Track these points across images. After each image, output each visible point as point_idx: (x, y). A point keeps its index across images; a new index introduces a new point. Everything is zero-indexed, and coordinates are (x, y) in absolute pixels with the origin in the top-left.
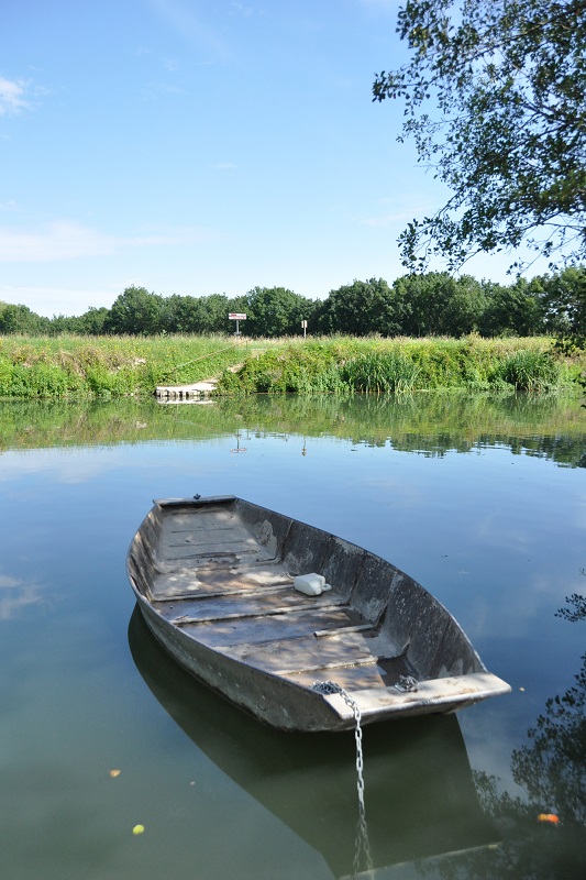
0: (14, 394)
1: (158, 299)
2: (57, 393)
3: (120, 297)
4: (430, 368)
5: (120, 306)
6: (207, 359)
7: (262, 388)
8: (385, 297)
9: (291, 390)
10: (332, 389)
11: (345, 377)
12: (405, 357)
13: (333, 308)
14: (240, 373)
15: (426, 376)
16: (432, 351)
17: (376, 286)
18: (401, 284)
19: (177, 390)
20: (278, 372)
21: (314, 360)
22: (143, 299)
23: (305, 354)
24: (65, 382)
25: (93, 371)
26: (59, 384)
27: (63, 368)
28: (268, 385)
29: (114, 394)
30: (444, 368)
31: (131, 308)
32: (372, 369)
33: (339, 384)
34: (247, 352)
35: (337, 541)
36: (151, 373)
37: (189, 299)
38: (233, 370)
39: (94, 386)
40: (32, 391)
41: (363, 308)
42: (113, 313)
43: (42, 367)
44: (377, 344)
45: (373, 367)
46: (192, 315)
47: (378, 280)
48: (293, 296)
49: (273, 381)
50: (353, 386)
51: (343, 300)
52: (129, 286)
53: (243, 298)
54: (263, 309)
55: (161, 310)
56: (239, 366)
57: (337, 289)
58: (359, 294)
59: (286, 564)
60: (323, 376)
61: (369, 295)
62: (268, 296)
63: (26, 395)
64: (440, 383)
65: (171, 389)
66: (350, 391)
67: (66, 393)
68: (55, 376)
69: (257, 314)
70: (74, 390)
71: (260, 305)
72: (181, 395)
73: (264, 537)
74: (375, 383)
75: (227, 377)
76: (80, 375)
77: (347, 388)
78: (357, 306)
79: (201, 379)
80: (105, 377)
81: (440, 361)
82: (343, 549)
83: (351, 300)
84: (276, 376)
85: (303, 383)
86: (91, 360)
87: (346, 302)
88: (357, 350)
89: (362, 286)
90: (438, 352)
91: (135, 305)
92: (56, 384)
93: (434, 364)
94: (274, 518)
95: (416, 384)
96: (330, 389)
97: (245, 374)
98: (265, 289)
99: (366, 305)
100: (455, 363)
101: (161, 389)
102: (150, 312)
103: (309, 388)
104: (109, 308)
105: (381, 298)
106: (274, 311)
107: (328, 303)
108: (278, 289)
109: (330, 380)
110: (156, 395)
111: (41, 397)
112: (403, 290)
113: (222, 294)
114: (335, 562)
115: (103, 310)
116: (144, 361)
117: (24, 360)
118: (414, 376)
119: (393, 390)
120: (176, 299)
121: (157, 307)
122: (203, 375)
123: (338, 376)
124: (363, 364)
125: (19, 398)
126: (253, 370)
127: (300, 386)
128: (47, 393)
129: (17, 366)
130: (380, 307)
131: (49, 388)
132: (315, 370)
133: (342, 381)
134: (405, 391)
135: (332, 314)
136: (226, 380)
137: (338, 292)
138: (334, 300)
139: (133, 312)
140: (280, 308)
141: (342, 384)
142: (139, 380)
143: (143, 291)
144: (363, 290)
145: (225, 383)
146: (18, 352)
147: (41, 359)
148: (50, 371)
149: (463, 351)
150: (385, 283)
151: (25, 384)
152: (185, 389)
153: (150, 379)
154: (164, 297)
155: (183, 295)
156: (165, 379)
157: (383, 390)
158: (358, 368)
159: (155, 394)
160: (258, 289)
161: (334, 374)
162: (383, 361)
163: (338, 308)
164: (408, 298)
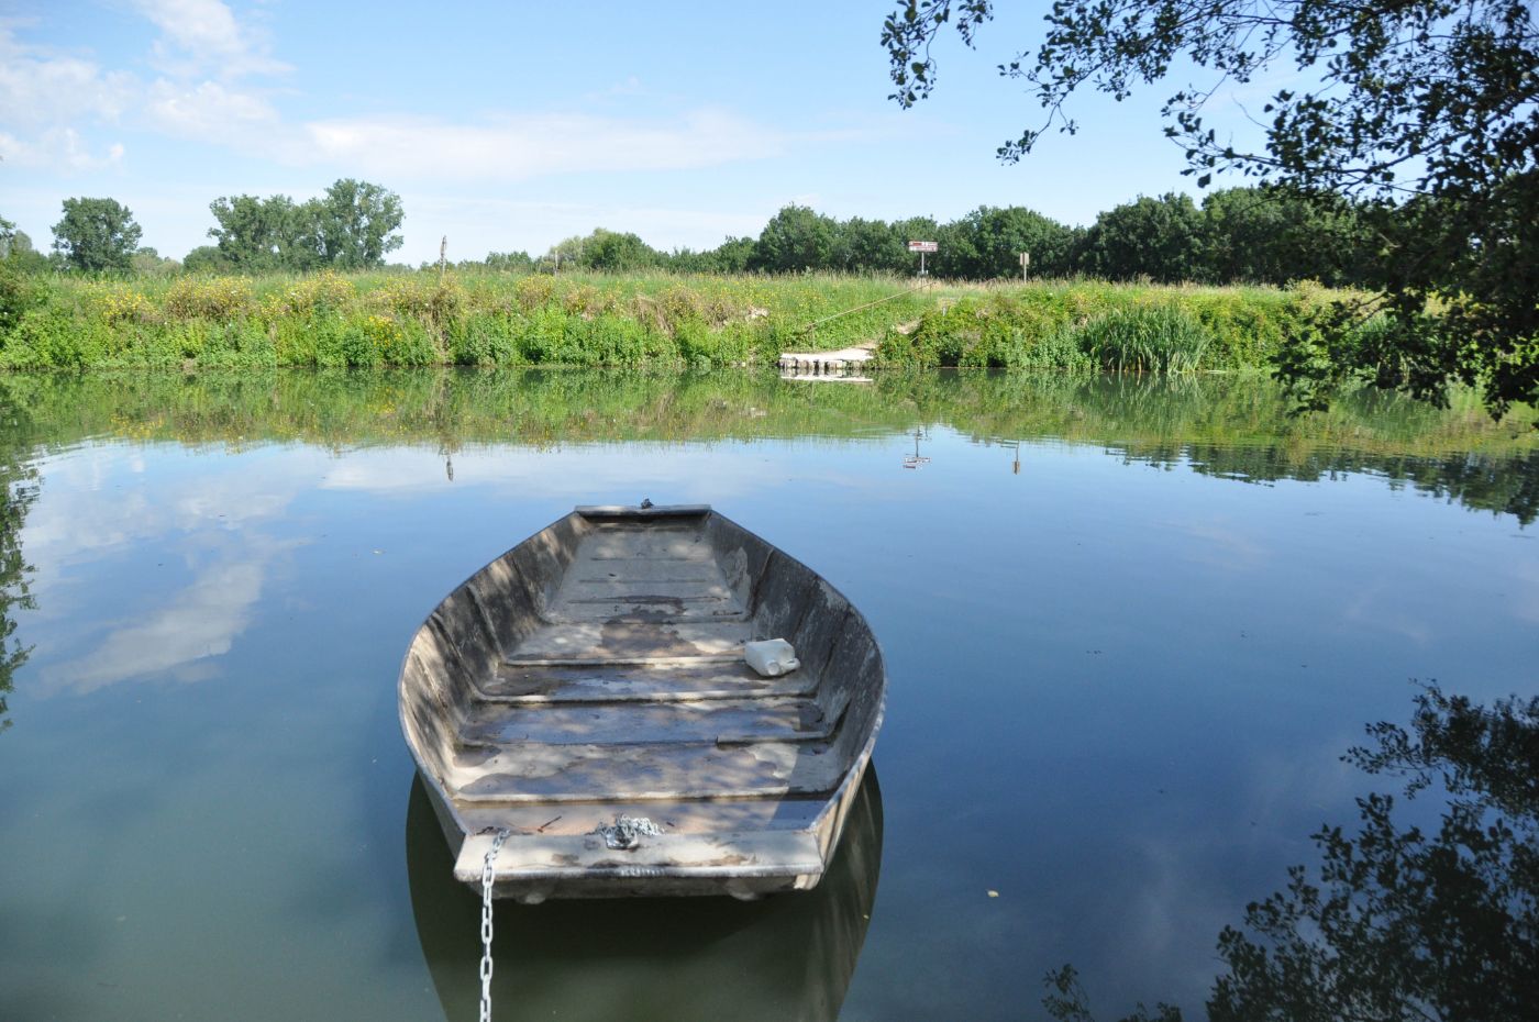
0: (565, 360)
1: (830, 224)
2: (628, 359)
3: (772, 222)
4: (1231, 335)
5: (772, 234)
6: (865, 313)
7: (949, 360)
8: (1188, 223)
9: (996, 365)
10: (1062, 365)
11: (1085, 345)
12: (1188, 316)
13: (1102, 241)
14: (913, 335)
15: (1223, 347)
16: (1235, 307)
17: (1174, 206)
18: (1216, 203)
19: (811, 358)
20: (975, 335)
21: (1035, 316)
22: (806, 224)
23: (1022, 308)
24: (641, 343)
25: (685, 327)
26: (632, 346)
27: (640, 319)
28: (958, 355)
29: (716, 363)
30: (1255, 336)
31: (788, 238)
32: (1130, 333)
33: (1075, 356)
34: (930, 301)
35: (823, 587)
36: (774, 331)
37: (878, 225)
38: (904, 330)
39: (685, 350)
40: (592, 356)
41: (1152, 242)
42: (761, 246)
43: (608, 320)
44: (1146, 294)
45: (1132, 330)
46: (879, 251)
47: (1177, 195)
48: (1039, 220)
49: (967, 349)
50: (1097, 361)
51: (1119, 227)
52: (786, 205)
53: (960, 223)
54: (991, 241)
55: (835, 240)
56: (915, 324)
57: (1110, 209)
58: (1147, 219)
59: (756, 622)
60: (1052, 343)
61: (1162, 221)
62: (999, 221)
63: (582, 361)
64: (1246, 360)
65: (802, 358)
66: (1092, 368)
67: (643, 360)
68: (627, 333)
69: (981, 247)
70: (655, 355)
71: (986, 235)
72: (817, 367)
73: (736, 576)
74: (1133, 358)
75: (891, 340)
76: (666, 332)
77: (1089, 363)
78: (1142, 238)
79: (853, 343)
80: (702, 335)
81: (1248, 324)
82: (826, 600)
83: (1133, 228)
84: (971, 340)
85: (1016, 352)
86: (683, 309)
87: (1122, 231)
88: (1109, 302)
89: (1151, 205)
90: (1245, 308)
91: (794, 234)
92: (628, 346)
93: (1238, 329)
94: (752, 544)
95: (1204, 361)
96: (1059, 364)
97: (921, 336)
98: (995, 209)
99: (1157, 237)
100: (1275, 328)
101: (787, 357)
102: (817, 243)
103: (1026, 361)
104: (756, 238)
105: (1182, 225)
106: (1008, 245)
107: (1095, 233)
108: (1016, 211)
109: (1061, 350)
110: (779, 366)
111: (604, 365)
112: (1218, 213)
113: (927, 217)
114: (814, 622)
115: (746, 241)
116: (765, 313)
117: (584, 308)
118: (1203, 345)
119: (1163, 369)
120: (857, 224)
121: (827, 236)
122: (856, 336)
123: (1073, 345)
124: (1115, 325)
125: (572, 366)
126: (935, 330)
127: (1009, 358)
128: (614, 359)
129: (571, 318)
130: (1179, 240)
131: (618, 351)
132: (1036, 333)
133: (1081, 351)
134: (1185, 371)
135: (1100, 250)
136: (888, 345)
137: (1111, 215)
138: (1103, 228)
139: (791, 245)
140: (1016, 240)
141: (1079, 357)
142: (756, 342)
143: (807, 212)
144: (1153, 212)
145: (887, 350)
146: (575, 297)
147: (609, 308)
148: (620, 326)
149: (1289, 309)
150: (1188, 201)
151: (581, 345)
152: (823, 358)
153: (772, 341)
154: (839, 221)
155: (869, 218)
156: (794, 343)
157: (1147, 368)
158: (1106, 332)
159: (778, 364)
160: (983, 210)
161: (1068, 340)
162: (1151, 322)
163: (1111, 242)
164: (1225, 225)
